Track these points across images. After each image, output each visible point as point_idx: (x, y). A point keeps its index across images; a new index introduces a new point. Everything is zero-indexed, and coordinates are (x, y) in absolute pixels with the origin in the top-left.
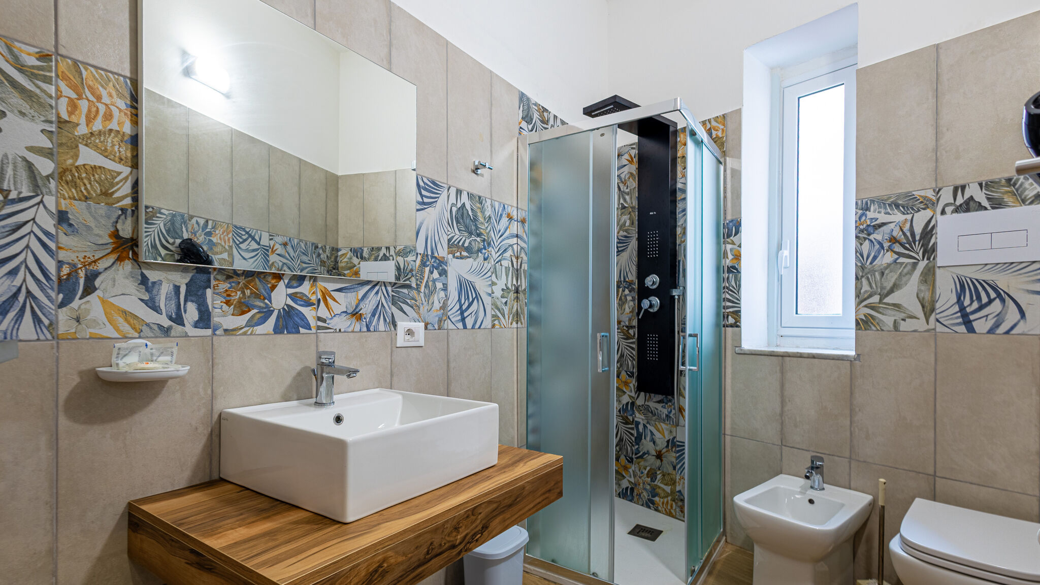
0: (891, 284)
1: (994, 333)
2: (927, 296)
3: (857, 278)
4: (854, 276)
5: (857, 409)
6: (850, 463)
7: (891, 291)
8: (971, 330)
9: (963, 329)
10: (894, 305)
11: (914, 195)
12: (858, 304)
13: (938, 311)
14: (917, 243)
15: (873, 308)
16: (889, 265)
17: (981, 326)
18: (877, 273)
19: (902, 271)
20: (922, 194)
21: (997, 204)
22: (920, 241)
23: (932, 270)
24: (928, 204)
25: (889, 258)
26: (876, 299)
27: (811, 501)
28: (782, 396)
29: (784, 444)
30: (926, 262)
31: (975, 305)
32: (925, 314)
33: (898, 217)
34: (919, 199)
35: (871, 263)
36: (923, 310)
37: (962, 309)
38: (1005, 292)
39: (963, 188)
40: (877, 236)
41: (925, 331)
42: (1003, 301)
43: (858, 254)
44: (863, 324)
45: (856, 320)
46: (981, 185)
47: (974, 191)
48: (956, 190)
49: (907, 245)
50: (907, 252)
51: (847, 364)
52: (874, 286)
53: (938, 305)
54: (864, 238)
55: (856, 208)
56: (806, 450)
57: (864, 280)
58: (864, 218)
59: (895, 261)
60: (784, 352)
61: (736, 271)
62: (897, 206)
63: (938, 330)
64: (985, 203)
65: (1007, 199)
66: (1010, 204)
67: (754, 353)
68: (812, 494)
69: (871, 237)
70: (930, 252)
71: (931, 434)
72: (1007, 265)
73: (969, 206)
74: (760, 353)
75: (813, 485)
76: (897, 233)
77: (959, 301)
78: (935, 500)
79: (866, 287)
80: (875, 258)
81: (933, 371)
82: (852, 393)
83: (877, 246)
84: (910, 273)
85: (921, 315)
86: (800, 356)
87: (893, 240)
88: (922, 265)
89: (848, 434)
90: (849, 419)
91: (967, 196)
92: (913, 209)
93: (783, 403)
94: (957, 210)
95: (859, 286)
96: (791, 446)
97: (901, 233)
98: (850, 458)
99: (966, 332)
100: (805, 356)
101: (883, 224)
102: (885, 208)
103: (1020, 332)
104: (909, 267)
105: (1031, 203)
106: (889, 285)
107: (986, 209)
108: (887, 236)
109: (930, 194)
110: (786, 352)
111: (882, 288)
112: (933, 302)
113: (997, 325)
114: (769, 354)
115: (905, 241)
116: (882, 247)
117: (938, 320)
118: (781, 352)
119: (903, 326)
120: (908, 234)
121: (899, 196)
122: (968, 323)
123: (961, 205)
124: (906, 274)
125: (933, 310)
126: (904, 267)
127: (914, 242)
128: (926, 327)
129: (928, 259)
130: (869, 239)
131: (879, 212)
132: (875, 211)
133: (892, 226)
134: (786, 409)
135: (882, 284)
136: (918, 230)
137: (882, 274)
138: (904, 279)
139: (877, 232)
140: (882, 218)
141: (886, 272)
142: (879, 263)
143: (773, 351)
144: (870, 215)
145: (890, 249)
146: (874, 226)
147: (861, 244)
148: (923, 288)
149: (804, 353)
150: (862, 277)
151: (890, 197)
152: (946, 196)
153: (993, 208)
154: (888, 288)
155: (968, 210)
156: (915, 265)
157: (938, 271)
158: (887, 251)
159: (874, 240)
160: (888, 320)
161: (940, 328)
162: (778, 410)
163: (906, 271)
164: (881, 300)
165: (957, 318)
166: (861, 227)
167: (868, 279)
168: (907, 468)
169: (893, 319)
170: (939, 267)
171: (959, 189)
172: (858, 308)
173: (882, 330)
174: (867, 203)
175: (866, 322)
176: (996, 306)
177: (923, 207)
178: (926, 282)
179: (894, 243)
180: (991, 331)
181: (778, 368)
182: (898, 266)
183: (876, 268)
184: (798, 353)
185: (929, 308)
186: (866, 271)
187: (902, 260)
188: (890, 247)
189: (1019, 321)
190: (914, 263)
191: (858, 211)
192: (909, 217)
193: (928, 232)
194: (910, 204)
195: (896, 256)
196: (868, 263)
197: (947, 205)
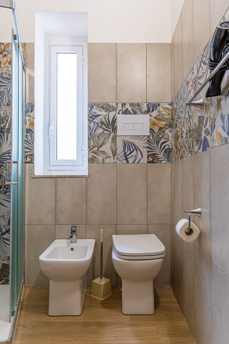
0: (102, 142)
1: (134, 163)
2: (114, 147)
3: (89, 139)
4: (88, 138)
5: (89, 200)
6: (86, 226)
7: (101, 146)
8: (128, 162)
9: (125, 162)
10: (103, 152)
11: (109, 104)
12: (89, 151)
13: (117, 154)
14: (110, 125)
15: (95, 153)
16: (101, 134)
17: (131, 160)
18: (96, 137)
19: (105, 137)
20: (112, 105)
21: (135, 113)
22: (111, 124)
23: (115, 137)
24: (114, 109)
25: (100, 131)
26: (96, 149)
27: (72, 249)
28: (56, 198)
29: (56, 224)
30: (113, 133)
31: (129, 152)
32: (113, 156)
33: (104, 113)
34: (111, 107)
35: (94, 133)
36: (113, 154)
37: (125, 154)
38: (137, 147)
39: (125, 104)
40: (96, 120)
41: (113, 163)
42: (137, 150)
43: (89, 128)
44: (91, 160)
45: (88, 158)
46: (130, 104)
47: (128, 106)
48: (123, 104)
49: (107, 126)
50: (107, 129)
51: (85, 179)
52: (95, 143)
53: (117, 152)
54: (91, 121)
55: (88, 107)
56: (67, 225)
57: (91, 140)
58: (91, 111)
59: (103, 132)
60: (57, 176)
61: (31, 132)
62: (104, 108)
63: (117, 162)
64: (131, 112)
65: (138, 111)
66: (138, 113)
67: (41, 177)
68: (72, 245)
69: (94, 121)
70: (115, 129)
71: (116, 207)
72: (138, 136)
73: (126, 112)
74: (44, 177)
75: (72, 241)
76: (103, 120)
77: (124, 151)
78: (117, 234)
79: (92, 144)
80: (96, 130)
81: (116, 180)
82: (87, 193)
83: (96, 125)
84: (108, 138)
85: (112, 156)
86: (64, 177)
87: (102, 123)
88: (112, 134)
89: (85, 212)
90: (86, 205)
91: (126, 108)
92: (109, 111)
93: (56, 202)
94: (123, 113)
95: (89, 143)
96: (60, 224)
97: (105, 120)
98: (86, 224)
99: (126, 163)
100: (67, 177)
101: (98, 115)
102: (99, 108)
103: (141, 162)
104: (108, 135)
105: (144, 114)
106: (101, 143)
107: (132, 114)
108: (100, 121)
109: (114, 105)
110: (58, 176)
111: (98, 144)
112: (116, 150)
113: (135, 160)
114: (49, 177)
115: (106, 124)
116: (98, 126)
117: (117, 158)
118: (55, 176)
119: (106, 161)
120: (107, 121)
121: (104, 104)
122: (127, 159)
123: (124, 111)
124: (107, 138)
125: (116, 154)
126: (106, 135)
127: (110, 124)
128: (114, 161)
129: (114, 132)
130: (93, 122)
131: (97, 110)
132: (95, 109)
133: (102, 116)
134: (57, 205)
135: (98, 142)
136: (111, 120)
137: (98, 138)
138: (106, 140)
139: (96, 118)
140: (98, 113)
141: (100, 137)
142: (97, 133)
143: (51, 176)
144: (94, 110)
145: (101, 127)
146: (95, 116)
147: (90, 123)
148: (112, 144)
149: (66, 175)
150: (91, 138)
151: (101, 104)
152: (120, 107)
153: (134, 114)
154: (100, 144)
155: (126, 114)
156: (110, 134)
157: (117, 137)
158: (100, 128)
159: (95, 122)
160: (100, 158)
161: (118, 162)
162: (54, 207)
163: (107, 137)
164: (98, 149)
165: (123, 157)
166: (90, 115)
167: (93, 140)
168: (107, 223)
169: (102, 158)
170: (118, 136)
171: (124, 105)
172: (90, 152)
173: (98, 163)
174: (92, 105)
175: (92, 159)
176: (135, 153)
177: (112, 110)
178: (113, 142)
179: (102, 124)
180: (133, 162)
181: (54, 184)
182: (104, 134)
183: (96, 135)
184: (63, 175)
185: (114, 154)
186: (92, 136)
187: (105, 132)
188: (101, 125)
189: (141, 158)
190: (110, 133)
191: (89, 108)
192: (108, 113)
193: (114, 121)
194: (108, 108)
195: (103, 130)
196: (93, 133)
197: (120, 110)
